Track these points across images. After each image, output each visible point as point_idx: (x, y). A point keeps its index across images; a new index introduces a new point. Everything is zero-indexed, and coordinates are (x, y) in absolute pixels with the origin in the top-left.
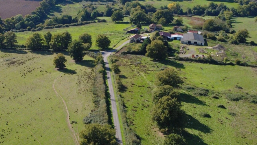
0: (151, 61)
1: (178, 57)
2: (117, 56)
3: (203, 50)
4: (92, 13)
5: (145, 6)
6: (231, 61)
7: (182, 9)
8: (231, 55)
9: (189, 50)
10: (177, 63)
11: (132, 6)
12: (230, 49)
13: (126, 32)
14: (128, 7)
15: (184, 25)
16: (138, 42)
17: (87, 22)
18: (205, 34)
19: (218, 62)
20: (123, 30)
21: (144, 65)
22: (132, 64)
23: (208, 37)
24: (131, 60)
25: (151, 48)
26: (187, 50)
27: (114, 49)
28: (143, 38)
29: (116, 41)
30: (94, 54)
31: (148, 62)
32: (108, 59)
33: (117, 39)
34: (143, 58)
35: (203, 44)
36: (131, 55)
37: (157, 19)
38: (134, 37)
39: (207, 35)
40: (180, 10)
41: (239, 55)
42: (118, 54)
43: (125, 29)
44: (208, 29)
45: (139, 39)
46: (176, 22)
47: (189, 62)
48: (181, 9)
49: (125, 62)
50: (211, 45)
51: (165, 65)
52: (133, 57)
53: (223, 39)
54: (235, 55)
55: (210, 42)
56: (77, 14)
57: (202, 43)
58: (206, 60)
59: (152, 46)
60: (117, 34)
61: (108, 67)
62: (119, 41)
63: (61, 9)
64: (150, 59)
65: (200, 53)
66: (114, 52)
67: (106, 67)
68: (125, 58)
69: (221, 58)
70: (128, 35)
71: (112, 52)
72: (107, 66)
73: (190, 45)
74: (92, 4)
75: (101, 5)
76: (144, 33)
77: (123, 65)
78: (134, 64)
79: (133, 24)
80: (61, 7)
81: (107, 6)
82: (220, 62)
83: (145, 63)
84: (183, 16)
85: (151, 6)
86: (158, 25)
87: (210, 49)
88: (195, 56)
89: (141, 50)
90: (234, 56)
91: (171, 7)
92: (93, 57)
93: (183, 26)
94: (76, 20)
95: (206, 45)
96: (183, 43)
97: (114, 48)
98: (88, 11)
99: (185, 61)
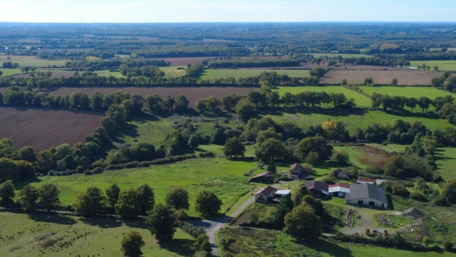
0: (292, 243)
1: (341, 234)
2: (233, 231)
3: (385, 217)
4: (189, 139)
5: (283, 126)
6: (436, 242)
7: (347, 132)
8: (436, 229)
9: (360, 217)
10: (338, 246)
11: (259, 127)
12: (434, 217)
13: (250, 178)
14: (253, 127)
15: (351, 165)
16: (270, 201)
17: (181, 156)
18: (388, 185)
19: (413, 245)
20: (243, 174)
21: (281, 250)
22: (258, 250)
23: (394, 192)
24: (258, 241)
25: (293, 219)
26: (357, 218)
27: (228, 217)
28: (278, 192)
29: (231, 198)
30: (192, 228)
31: (287, 245)
32: (217, 237)
33: (233, 193)
34: (278, 236)
35: (386, 205)
36: (258, 229)
37: (303, 154)
38: (263, 192)
39: (393, 188)
40: (343, 133)
41: (450, 231)
42: (235, 227)
43: (247, 172)
44: (393, 174)
45: (271, 195)
46: (336, 158)
47: (362, 244)
48: (345, 131)
49: (247, 245)
50: (399, 209)
51: (316, 252)
52: (260, 233)
53: (420, 195)
54: (444, 230)
55: (398, 201)
56: (165, 141)
57: (383, 204)
58: (391, 241)
59: (294, 216)
60: (233, 183)
61: (216, 255)
62: (237, 198)
63: (137, 129)
64: (291, 238)
65: (381, 224)
66: (227, 223)
67: (213, 255)
68: (246, 236)
69: (419, 236)
70: (253, 187)
71: (223, 222)
72: (215, 253)
73: (362, 208)
74: (190, 121)
75: (207, 123)
76: (280, 182)
77: (243, 252)
78: (262, 249)
79: (260, 163)
80: (136, 127)
81: (215, 124)
82: (416, 245)
83: (283, 248)
84: (349, 144)
85: (293, 125)
86: (304, 165)
87: (398, 217)
88: (371, 232)
89: (275, 220)
90: (442, 231)
91: (328, 127)
92: (191, 233)
93: (350, 167)
94: (161, 154)
95: (391, 207)
96: (349, 203)
97: (227, 214)
98: (183, 136)
99: (353, 243)
